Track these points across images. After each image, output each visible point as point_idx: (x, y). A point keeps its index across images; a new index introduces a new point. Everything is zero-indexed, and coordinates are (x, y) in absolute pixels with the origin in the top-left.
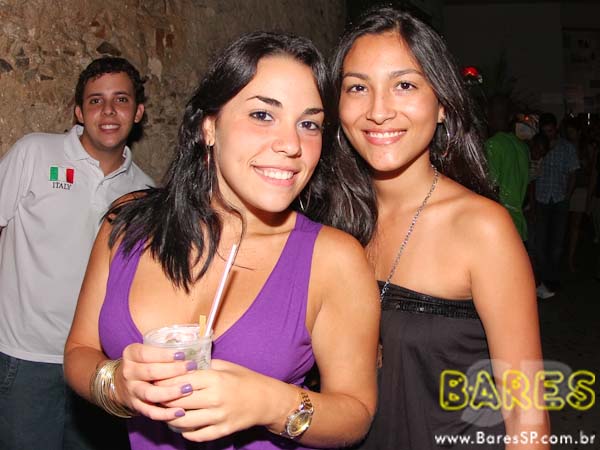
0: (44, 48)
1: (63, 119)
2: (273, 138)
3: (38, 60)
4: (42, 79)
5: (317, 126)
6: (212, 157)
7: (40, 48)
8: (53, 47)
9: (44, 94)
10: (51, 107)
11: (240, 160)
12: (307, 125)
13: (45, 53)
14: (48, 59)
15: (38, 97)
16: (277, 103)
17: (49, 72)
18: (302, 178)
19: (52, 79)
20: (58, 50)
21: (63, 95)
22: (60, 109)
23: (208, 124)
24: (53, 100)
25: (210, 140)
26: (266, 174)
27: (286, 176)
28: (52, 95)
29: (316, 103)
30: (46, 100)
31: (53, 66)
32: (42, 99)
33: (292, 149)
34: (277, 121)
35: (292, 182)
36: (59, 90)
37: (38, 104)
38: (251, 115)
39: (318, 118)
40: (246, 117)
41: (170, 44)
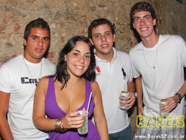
0: (121, 23)
1: (127, 45)
2: (78, 59)
3: (119, 27)
4: (120, 33)
5: (89, 57)
6: (66, 63)
7: (119, 23)
8: (124, 23)
9: (120, 37)
10: (123, 41)
11: (71, 64)
12: (86, 56)
13: (121, 25)
14: (122, 27)
15: (119, 38)
16: (79, 51)
17: (123, 31)
18: (86, 69)
19: (123, 33)
20: (125, 24)
21: (127, 38)
22: (126, 42)
23: (65, 56)
24: (124, 39)
25: (66, 60)
26: (77, 67)
27: (81, 68)
28: (123, 38)
29: (89, 51)
30: (121, 39)
31: (124, 29)
32: (120, 39)
33: (82, 61)
34: (79, 56)
35: (83, 69)
36: (126, 36)
37: (119, 40)
38: (74, 54)
39: (89, 55)
40: (73, 54)
41: (160, 23)
